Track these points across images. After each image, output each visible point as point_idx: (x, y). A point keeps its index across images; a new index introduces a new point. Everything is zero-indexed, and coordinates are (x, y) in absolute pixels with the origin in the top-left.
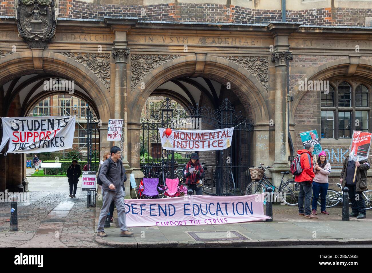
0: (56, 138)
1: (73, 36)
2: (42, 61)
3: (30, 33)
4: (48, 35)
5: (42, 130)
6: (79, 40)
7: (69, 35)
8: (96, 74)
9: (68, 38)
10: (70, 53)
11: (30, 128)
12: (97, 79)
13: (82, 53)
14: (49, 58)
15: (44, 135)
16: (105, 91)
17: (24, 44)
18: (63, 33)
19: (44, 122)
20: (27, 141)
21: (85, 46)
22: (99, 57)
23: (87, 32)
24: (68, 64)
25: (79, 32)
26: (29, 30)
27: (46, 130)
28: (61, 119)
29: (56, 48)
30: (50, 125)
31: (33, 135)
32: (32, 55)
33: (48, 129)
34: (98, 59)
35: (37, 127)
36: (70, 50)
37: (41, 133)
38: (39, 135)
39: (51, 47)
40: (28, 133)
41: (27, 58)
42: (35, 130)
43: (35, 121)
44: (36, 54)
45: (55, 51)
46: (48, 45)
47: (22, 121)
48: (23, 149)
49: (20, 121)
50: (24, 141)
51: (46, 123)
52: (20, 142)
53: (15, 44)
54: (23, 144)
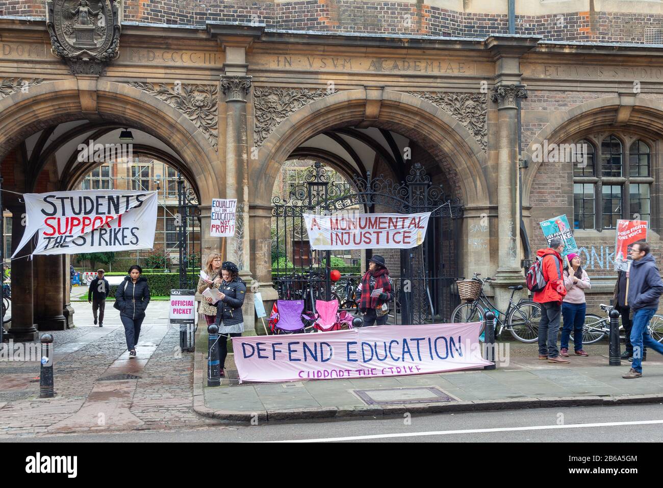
0: (123, 229)
1: (151, 55)
2: (95, 97)
3: (73, 47)
4: (106, 52)
5: (97, 213)
6: (161, 60)
7: (144, 52)
8: (192, 120)
9: (141, 58)
10: (147, 83)
11: (77, 211)
12: (195, 129)
13: (167, 84)
14: (109, 92)
15: (102, 221)
16: (208, 150)
17: (63, 67)
18: (133, 49)
19: (100, 201)
20: (70, 233)
21: (173, 71)
22: (198, 91)
23: (175, 47)
24: (142, 103)
25: (161, 46)
26: (72, 41)
27: (104, 213)
28: (132, 196)
29: (120, 75)
30: (112, 205)
31: (82, 223)
32: (78, 87)
33: (109, 212)
34: (196, 94)
35: (88, 209)
36: (146, 78)
37: (96, 218)
38: (92, 222)
39: (112, 72)
40: (73, 219)
41: (68, 92)
43: (85, 198)
44: (85, 84)
45: (120, 79)
46: (106, 69)
47: (62, 199)
48: (62, 246)
49: (57, 198)
50: (64, 233)
51: (104, 202)
52: (57, 235)
53: (45, 66)
54: (62, 237)
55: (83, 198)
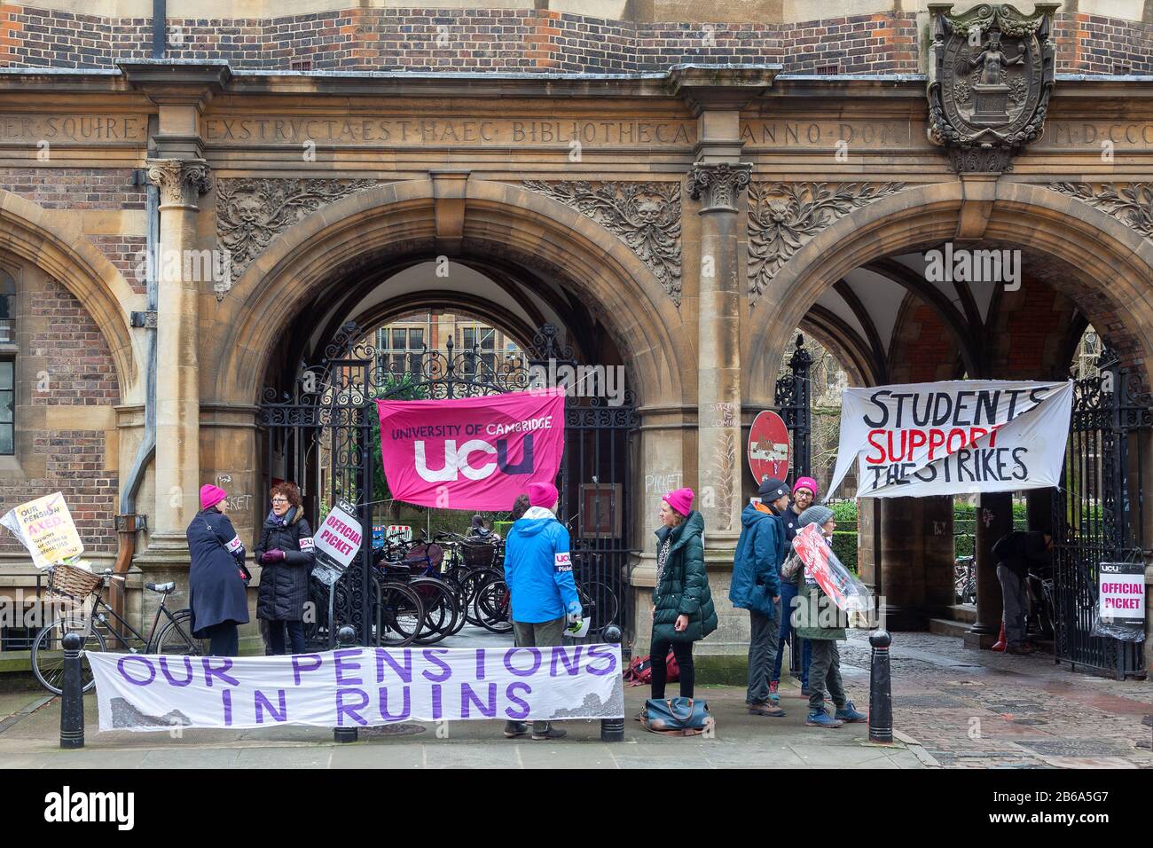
0: (999, 450)
1: (1090, 131)
2: (988, 212)
3: (968, 124)
4: (1023, 130)
5: (955, 422)
6: (1108, 141)
7: (1077, 128)
9: (1071, 138)
10: (1080, 183)
11: (921, 418)
13: (1117, 184)
14: (1015, 202)
15: (963, 438)
17: (939, 160)
18: (1058, 122)
19: (965, 400)
20: (910, 459)
21: (1130, 160)
23: (1136, 116)
24: (1070, 221)
25: (1111, 116)
26: (967, 114)
27: (968, 423)
28: (1024, 391)
29: (1036, 171)
30: (983, 407)
31: (928, 441)
32: (964, 195)
33: (977, 421)
35: (941, 415)
36: (1081, 174)
37: (953, 433)
38: (946, 438)
39: (1023, 166)
40: (913, 433)
41: (944, 205)
42: (936, 423)
43: (940, 395)
44: (977, 189)
45: (1034, 178)
46: (1013, 161)
47: (901, 397)
48: (899, 482)
49: (893, 396)
50: (900, 460)
51: (971, 403)
52: (887, 462)
53: (910, 160)
54: (897, 466)
55: (935, 396)
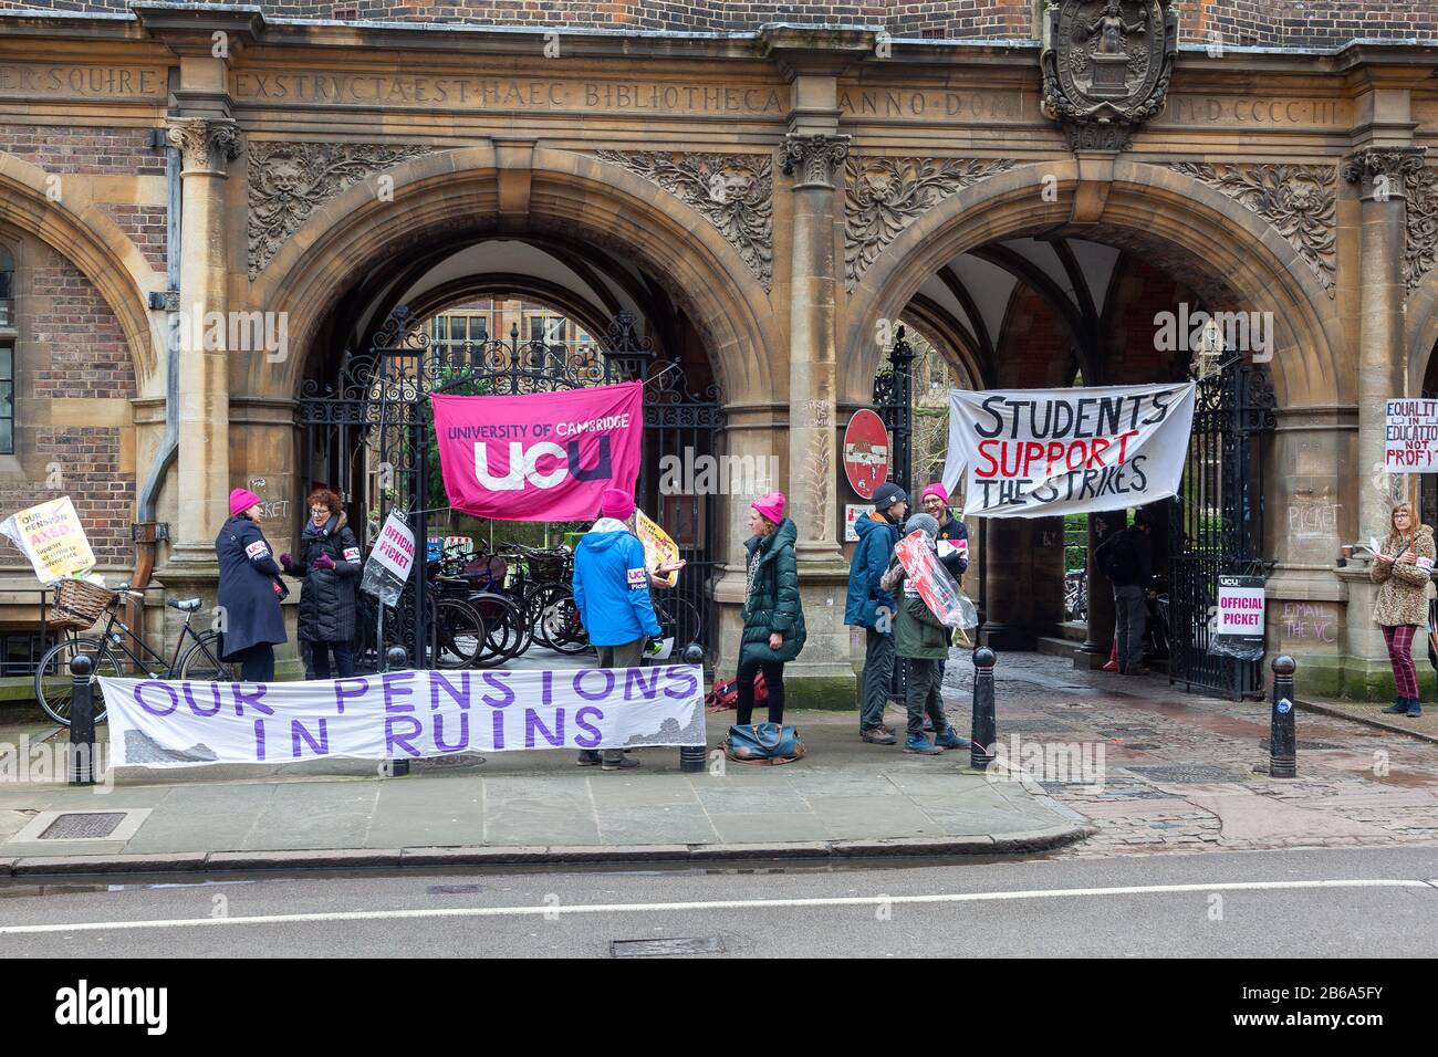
1: (1215, 107)
2: (1104, 195)
3: (1084, 97)
4: (1143, 105)
5: (1078, 433)
6: (1233, 118)
7: (1200, 103)
8: (1286, 237)
9: (1195, 114)
10: (1203, 164)
11: (1040, 430)
12: (1293, 254)
13: (1241, 165)
14: (1134, 183)
15: (1085, 451)
16: (1318, 295)
17: (1053, 136)
18: (1181, 97)
19: (1087, 410)
20: (1026, 474)
21: (1254, 139)
22: (1298, 178)
23: (1262, 91)
24: (1192, 205)
25: (1236, 91)
26: (1083, 86)
27: (1090, 435)
28: (1147, 396)
29: (1157, 150)
30: (1106, 417)
31: (1046, 454)
32: (1079, 175)
33: (1099, 432)
34: (1293, 184)
35: (1061, 426)
36: (1204, 154)
37: (1074, 445)
38: (1066, 451)
39: (1143, 144)
40: (1030, 445)
42: (1056, 435)
43: (1060, 404)
44: (1093, 169)
45: (1154, 158)
46: (1132, 139)
47: (1017, 405)
48: (1013, 502)
49: (1007, 404)
50: (1013, 475)
51: (1092, 412)
52: (999, 476)
53: (1022, 135)
54: (1011, 482)
55: (1054, 405)
